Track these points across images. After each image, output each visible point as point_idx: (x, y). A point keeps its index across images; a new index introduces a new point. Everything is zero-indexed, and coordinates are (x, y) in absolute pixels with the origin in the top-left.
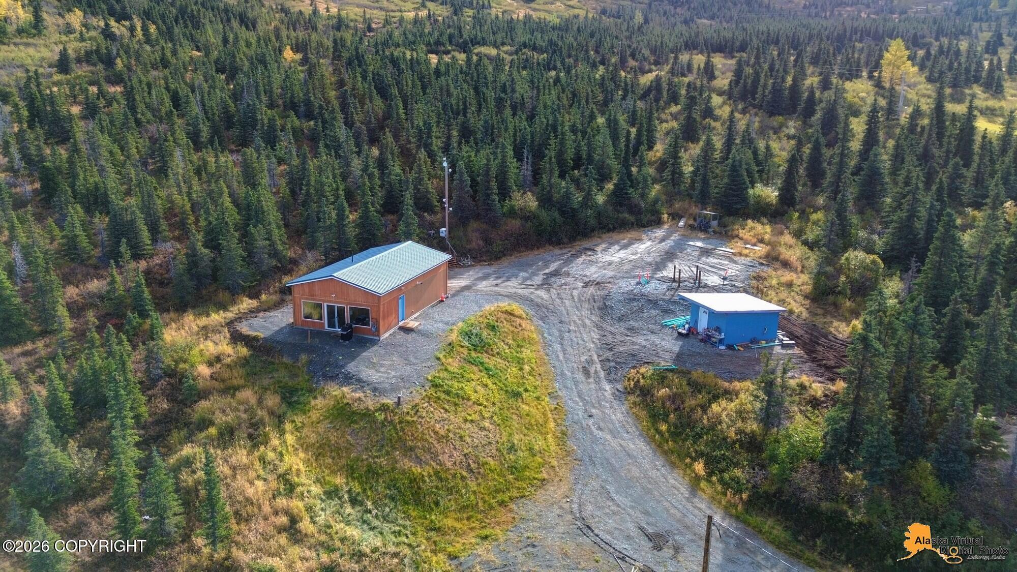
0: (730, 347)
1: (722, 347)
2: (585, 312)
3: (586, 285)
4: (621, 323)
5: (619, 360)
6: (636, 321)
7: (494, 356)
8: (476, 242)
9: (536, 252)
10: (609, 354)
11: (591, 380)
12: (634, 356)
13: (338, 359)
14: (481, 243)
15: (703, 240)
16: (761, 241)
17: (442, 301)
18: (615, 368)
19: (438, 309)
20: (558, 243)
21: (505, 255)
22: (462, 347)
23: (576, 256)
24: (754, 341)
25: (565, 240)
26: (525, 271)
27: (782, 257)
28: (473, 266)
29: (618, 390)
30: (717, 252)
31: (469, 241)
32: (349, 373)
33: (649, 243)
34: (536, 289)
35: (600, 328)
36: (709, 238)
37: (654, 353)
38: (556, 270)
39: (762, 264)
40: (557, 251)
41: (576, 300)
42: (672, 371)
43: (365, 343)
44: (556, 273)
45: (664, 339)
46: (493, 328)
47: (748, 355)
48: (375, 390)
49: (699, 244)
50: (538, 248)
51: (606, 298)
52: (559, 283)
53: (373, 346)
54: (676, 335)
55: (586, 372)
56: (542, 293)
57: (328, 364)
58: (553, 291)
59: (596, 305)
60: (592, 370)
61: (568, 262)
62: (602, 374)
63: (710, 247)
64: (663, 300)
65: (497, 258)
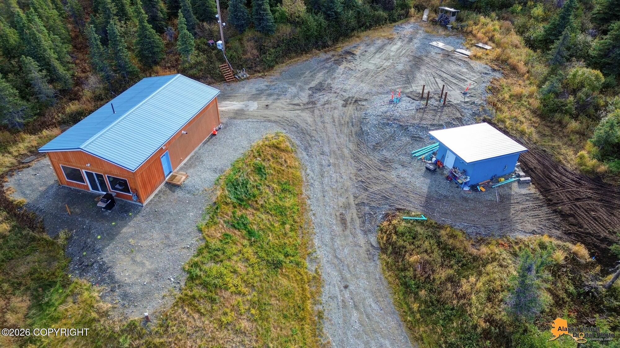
0: (474, 188)
1: (467, 189)
2: (343, 139)
3: (346, 103)
4: (376, 154)
5: (373, 204)
6: (388, 150)
7: (257, 209)
8: (251, 52)
9: (304, 58)
10: (363, 196)
11: (348, 232)
12: (387, 199)
13: (96, 239)
14: (255, 52)
15: (444, 38)
16: (492, 39)
17: (214, 135)
18: (370, 214)
19: (208, 147)
20: (325, 46)
21: (277, 63)
22: (227, 204)
23: (338, 63)
24: (495, 179)
25: (330, 43)
26: (294, 85)
27: (510, 61)
28: (248, 78)
29: (372, 246)
30: (457, 55)
31: (245, 53)
32: (104, 263)
33: (399, 44)
34: (302, 110)
35: (357, 159)
36: (448, 36)
37: (403, 194)
38: (320, 83)
39: (494, 70)
40: (323, 56)
41: (337, 124)
42: (422, 223)
43: (127, 212)
44: (320, 88)
45: (413, 176)
46: (259, 170)
47: (490, 198)
48: (125, 296)
49: (441, 45)
50: (306, 53)
51: (362, 121)
52: (322, 101)
53: (135, 215)
54: (424, 169)
55: (343, 221)
56: (306, 115)
57: (85, 247)
58: (317, 112)
59: (354, 130)
60: (348, 219)
61: (331, 71)
62: (358, 222)
63: (450, 48)
64: (413, 125)
65: (271, 67)
